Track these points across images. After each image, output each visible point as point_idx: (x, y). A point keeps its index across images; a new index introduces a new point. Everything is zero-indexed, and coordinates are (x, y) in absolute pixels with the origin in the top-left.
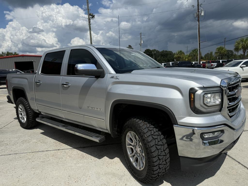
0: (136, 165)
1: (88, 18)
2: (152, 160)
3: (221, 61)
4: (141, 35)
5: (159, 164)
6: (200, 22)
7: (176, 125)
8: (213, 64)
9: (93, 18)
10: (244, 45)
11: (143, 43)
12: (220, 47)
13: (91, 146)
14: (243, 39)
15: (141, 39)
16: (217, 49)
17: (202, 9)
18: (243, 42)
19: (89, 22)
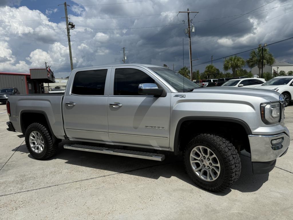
0: (204, 178)
1: (67, 28)
2: (230, 168)
3: (212, 80)
4: (124, 50)
5: (236, 171)
6: (191, 38)
7: (251, 135)
8: (204, 84)
9: (72, 29)
10: (233, 64)
11: (127, 59)
12: (210, 65)
13: (138, 169)
14: (232, 58)
15: (124, 55)
16: (207, 67)
17: (193, 25)
18: (232, 60)
19: (68, 32)
